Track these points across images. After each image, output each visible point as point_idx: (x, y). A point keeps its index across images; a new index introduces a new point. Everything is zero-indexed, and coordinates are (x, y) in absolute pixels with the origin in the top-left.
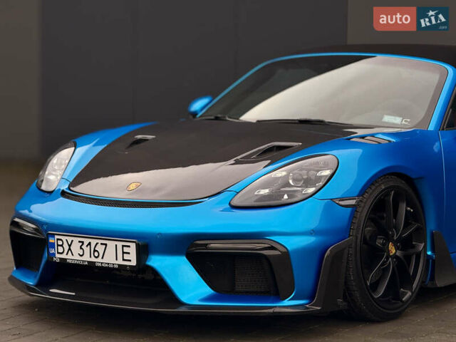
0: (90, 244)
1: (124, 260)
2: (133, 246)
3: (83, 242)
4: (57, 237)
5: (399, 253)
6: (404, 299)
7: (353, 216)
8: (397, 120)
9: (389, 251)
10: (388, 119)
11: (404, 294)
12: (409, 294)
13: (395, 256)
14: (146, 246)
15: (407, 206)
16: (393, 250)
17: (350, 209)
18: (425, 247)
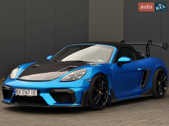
0: (25, 91)
1: (34, 94)
2: (36, 91)
3: (23, 91)
4: (16, 89)
5: (102, 93)
6: (103, 105)
7: (90, 84)
8: (101, 61)
9: (99, 93)
10: (99, 60)
11: (103, 104)
12: (104, 104)
13: (101, 94)
14: (39, 91)
15: (104, 82)
16: (100, 93)
17: (90, 82)
18: (108, 92)
